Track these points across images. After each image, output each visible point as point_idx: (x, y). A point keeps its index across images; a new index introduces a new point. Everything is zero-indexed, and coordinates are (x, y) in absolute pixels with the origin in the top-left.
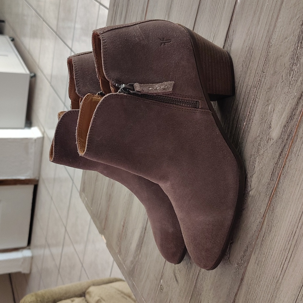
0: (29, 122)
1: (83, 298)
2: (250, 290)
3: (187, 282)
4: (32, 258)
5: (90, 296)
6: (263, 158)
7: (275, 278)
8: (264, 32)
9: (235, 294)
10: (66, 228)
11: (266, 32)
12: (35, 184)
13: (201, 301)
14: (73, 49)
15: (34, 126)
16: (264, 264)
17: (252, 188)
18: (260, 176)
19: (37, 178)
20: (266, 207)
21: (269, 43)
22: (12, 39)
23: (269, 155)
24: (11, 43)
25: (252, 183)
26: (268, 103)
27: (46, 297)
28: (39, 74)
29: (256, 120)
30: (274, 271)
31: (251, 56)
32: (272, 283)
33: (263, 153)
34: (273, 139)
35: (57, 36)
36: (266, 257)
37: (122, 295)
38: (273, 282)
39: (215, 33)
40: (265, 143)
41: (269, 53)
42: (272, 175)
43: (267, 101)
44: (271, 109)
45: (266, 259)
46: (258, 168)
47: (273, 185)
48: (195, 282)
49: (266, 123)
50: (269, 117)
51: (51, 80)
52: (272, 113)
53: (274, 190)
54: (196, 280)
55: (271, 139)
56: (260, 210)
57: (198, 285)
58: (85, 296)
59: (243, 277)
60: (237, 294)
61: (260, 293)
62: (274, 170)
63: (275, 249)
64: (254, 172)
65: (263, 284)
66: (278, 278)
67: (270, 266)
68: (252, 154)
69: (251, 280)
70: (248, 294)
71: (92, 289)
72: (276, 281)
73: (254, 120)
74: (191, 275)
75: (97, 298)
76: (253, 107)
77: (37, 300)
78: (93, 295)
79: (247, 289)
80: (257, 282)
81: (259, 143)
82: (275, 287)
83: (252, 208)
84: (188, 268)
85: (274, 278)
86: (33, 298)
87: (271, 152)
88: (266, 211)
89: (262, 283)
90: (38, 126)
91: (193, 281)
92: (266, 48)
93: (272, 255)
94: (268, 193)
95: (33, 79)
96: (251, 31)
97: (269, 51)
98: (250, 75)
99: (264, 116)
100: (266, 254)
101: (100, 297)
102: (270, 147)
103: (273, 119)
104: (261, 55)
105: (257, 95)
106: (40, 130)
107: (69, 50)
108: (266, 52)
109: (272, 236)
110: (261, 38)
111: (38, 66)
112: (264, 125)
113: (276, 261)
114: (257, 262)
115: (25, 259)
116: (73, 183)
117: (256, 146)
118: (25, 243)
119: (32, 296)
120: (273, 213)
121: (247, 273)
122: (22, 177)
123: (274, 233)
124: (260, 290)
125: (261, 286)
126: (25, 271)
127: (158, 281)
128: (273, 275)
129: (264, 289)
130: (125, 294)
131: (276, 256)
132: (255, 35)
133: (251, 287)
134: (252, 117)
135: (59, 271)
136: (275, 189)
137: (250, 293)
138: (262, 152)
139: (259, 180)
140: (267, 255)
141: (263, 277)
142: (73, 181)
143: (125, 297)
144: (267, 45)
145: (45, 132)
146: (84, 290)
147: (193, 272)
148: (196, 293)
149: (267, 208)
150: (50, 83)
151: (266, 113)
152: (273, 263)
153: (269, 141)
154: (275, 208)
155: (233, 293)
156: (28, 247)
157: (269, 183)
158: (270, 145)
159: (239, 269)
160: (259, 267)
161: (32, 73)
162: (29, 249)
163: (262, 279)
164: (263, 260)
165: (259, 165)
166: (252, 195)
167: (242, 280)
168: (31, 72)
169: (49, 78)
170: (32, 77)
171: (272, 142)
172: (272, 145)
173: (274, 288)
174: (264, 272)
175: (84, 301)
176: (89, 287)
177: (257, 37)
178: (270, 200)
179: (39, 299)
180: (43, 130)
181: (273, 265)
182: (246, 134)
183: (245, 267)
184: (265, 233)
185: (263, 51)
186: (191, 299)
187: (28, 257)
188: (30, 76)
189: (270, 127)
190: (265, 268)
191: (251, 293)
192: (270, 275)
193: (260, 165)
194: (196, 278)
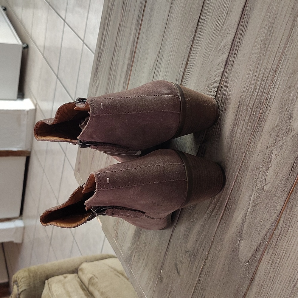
0: (21, 94)
1: (75, 274)
2: (261, 291)
3: (189, 275)
4: (24, 228)
5: (83, 273)
6: (282, 150)
7: (292, 281)
8: (288, 9)
9: (243, 294)
10: (57, 200)
11: (291, 9)
12: (27, 156)
13: (205, 297)
14: (66, 20)
15: (27, 98)
16: (279, 265)
17: (267, 182)
18: (278, 169)
19: (29, 150)
20: (283, 204)
21: (293, 22)
22: (4, 8)
23: (288, 148)
24: (3, 13)
25: (268, 177)
26: (290, 90)
27: (39, 273)
28: (32, 45)
29: (274, 108)
30: (291, 274)
31: (272, 36)
32: (287, 287)
33: (282, 145)
34: (294, 131)
35: (50, 7)
36: (282, 259)
37: (115, 272)
38: (290, 286)
39: (228, 9)
40: (285, 134)
41: (293, 33)
42: (291, 170)
43: (289, 88)
44: (293, 97)
45: (281, 261)
46: (275, 161)
47: (292, 182)
48: (198, 276)
49: (286, 113)
50: (291, 105)
51: (44, 51)
52: (295, 101)
53: (293, 186)
54: (200, 275)
55: (291, 130)
56: (276, 207)
57: (202, 280)
58: (77, 273)
59: (254, 277)
60: (246, 294)
61: (273, 296)
62: (294, 164)
63: (293, 250)
64: (271, 165)
65: (278, 287)
66: (295, 282)
67: (286, 268)
68: (269, 145)
69: (263, 282)
70: (260, 295)
71: (84, 266)
72: (292, 285)
73: (272, 108)
74: (194, 268)
75: (90, 276)
76: (272, 94)
77: (30, 276)
78: (86, 272)
79: (258, 290)
80: (270, 284)
81: (277, 134)
82: (292, 292)
83: (267, 204)
84: (190, 260)
85: (290, 281)
86: (26, 274)
87: (291, 144)
88: (283, 209)
89: (276, 285)
90: (31, 98)
91: (197, 276)
92: (290, 27)
93: (289, 257)
94: (286, 190)
95: (26, 50)
96: (272, 8)
97: (293, 31)
98: (269, 57)
99: (285, 104)
100: (281, 254)
101: (93, 274)
102: (291, 139)
103: (295, 108)
104: (283, 35)
105: (276, 81)
106: (33, 102)
107: (63, 21)
108: (289, 32)
109: (289, 236)
110: (283, 16)
111: (31, 37)
112: (284, 114)
113: (294, 264)
114: (271, 262)
115: (17, 229)
116: (65, 156)
117: (273, 137)
118: (17, 214)
119: (25, 271)
120: (291, 212)
121: (259, 273)
122: (15, 149)
123: (292, 233)
124: (274, 293)
125: (275, 288)
126: (18, 240)
127: (158, 271)
128: (290, 279)
129: (278, 292)
130: (118, 272)
131: (294, 259)
132: (277, 13)
133: (262, 288)
134: (269, 105)
135: (50, 242)
136: (295, 186)
137: (261, 294)
138: (280, 144)
139: (276, 175)
140: (283, 257)
141: (277, 279)
142: (65, 154)
143: (118, 274)
144: (291, 24)
145: (37, 104)
146: (77, 266)
147: (197, 266)
148: (200, 287)
149: (285, 205)
150: (43, 55)
151: (287, 101)
152: (290, 266)
153: (290, 132)
154: (294, 206)
155: (241, 292)
156: (20, 218)
157: (288, 178)
158: (291, 136)
159: (249, 268)
160: (272, 268)
161: (25, 44)
162: (22, 219)
163: (276, 281)
164: (278, 262)
165: (276, 158)
166: (267, 190)
167: (252, 279)
168: (23, 43)
169: (42, 50)
170: (24, 48)
171: (293, 133)
172: (293, 136)
173: (290, 292)
174: (279, 274)
175: (77, 278)
176: (82, 263)
177: (279, 14)
178: (288, 197)
179: (31, 275)
180: (35, 102)
181: (289, 268)
182: (262, 123)
183: (256, 267)
184: (280, 233)
185: (286, 31)
186: (193, 293)
187: (21, 227)
188: (23, 47)
189: (292, 117)
190: (280, 269)
191: (263, 294)
192: (285, 278)
193: (278, 157)
194: (200, 272)
